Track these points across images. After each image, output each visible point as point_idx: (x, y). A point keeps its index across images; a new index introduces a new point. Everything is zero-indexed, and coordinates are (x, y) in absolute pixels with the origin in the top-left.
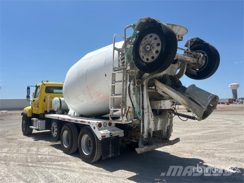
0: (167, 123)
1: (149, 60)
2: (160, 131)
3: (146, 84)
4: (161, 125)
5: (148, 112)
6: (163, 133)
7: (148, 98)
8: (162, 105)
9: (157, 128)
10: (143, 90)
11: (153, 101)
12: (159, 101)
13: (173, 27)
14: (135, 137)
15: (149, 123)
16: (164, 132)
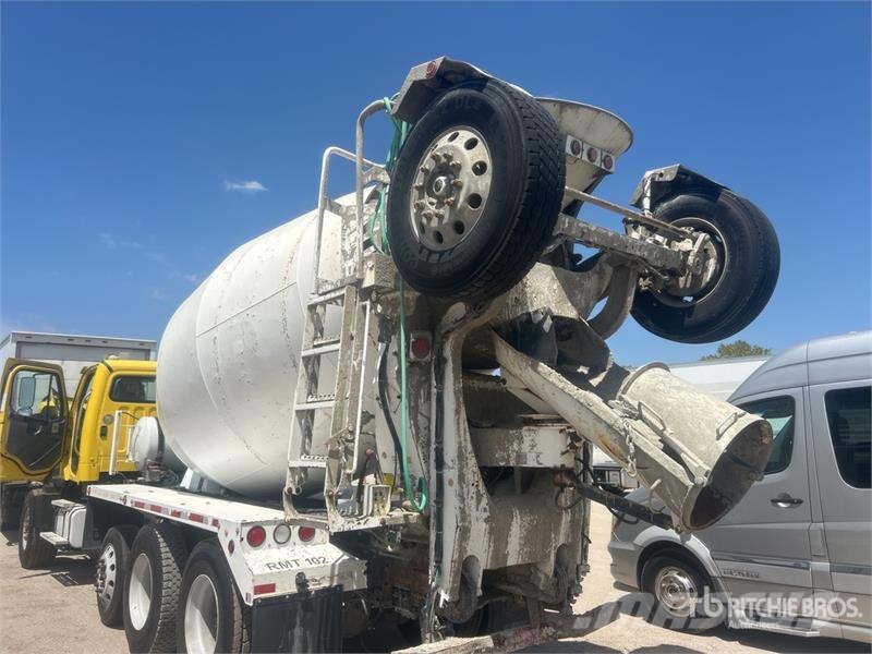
0: (557, 532)
1: (445, 239)
2: (526, 572)
3: (453, 354)
4: (528, 540)
5: (462, 478)
6: (539, 579)
7: (463, 415)
8: (526, 447)
9: (506, 556)
10: (441, 379)
11: (490, 431)
12: (511, 432)
13: (564, 114)
14: (409, 595)
15: (464, 533)
16: (542, 576)
